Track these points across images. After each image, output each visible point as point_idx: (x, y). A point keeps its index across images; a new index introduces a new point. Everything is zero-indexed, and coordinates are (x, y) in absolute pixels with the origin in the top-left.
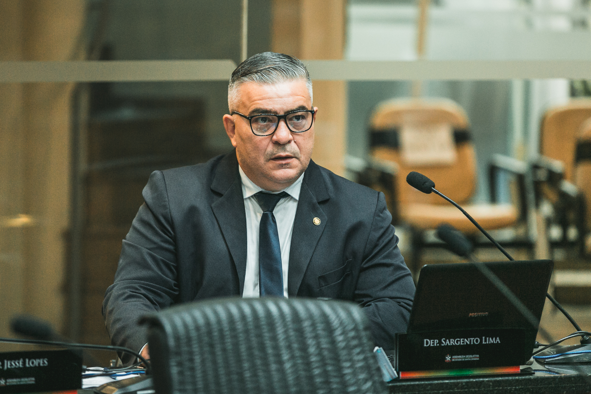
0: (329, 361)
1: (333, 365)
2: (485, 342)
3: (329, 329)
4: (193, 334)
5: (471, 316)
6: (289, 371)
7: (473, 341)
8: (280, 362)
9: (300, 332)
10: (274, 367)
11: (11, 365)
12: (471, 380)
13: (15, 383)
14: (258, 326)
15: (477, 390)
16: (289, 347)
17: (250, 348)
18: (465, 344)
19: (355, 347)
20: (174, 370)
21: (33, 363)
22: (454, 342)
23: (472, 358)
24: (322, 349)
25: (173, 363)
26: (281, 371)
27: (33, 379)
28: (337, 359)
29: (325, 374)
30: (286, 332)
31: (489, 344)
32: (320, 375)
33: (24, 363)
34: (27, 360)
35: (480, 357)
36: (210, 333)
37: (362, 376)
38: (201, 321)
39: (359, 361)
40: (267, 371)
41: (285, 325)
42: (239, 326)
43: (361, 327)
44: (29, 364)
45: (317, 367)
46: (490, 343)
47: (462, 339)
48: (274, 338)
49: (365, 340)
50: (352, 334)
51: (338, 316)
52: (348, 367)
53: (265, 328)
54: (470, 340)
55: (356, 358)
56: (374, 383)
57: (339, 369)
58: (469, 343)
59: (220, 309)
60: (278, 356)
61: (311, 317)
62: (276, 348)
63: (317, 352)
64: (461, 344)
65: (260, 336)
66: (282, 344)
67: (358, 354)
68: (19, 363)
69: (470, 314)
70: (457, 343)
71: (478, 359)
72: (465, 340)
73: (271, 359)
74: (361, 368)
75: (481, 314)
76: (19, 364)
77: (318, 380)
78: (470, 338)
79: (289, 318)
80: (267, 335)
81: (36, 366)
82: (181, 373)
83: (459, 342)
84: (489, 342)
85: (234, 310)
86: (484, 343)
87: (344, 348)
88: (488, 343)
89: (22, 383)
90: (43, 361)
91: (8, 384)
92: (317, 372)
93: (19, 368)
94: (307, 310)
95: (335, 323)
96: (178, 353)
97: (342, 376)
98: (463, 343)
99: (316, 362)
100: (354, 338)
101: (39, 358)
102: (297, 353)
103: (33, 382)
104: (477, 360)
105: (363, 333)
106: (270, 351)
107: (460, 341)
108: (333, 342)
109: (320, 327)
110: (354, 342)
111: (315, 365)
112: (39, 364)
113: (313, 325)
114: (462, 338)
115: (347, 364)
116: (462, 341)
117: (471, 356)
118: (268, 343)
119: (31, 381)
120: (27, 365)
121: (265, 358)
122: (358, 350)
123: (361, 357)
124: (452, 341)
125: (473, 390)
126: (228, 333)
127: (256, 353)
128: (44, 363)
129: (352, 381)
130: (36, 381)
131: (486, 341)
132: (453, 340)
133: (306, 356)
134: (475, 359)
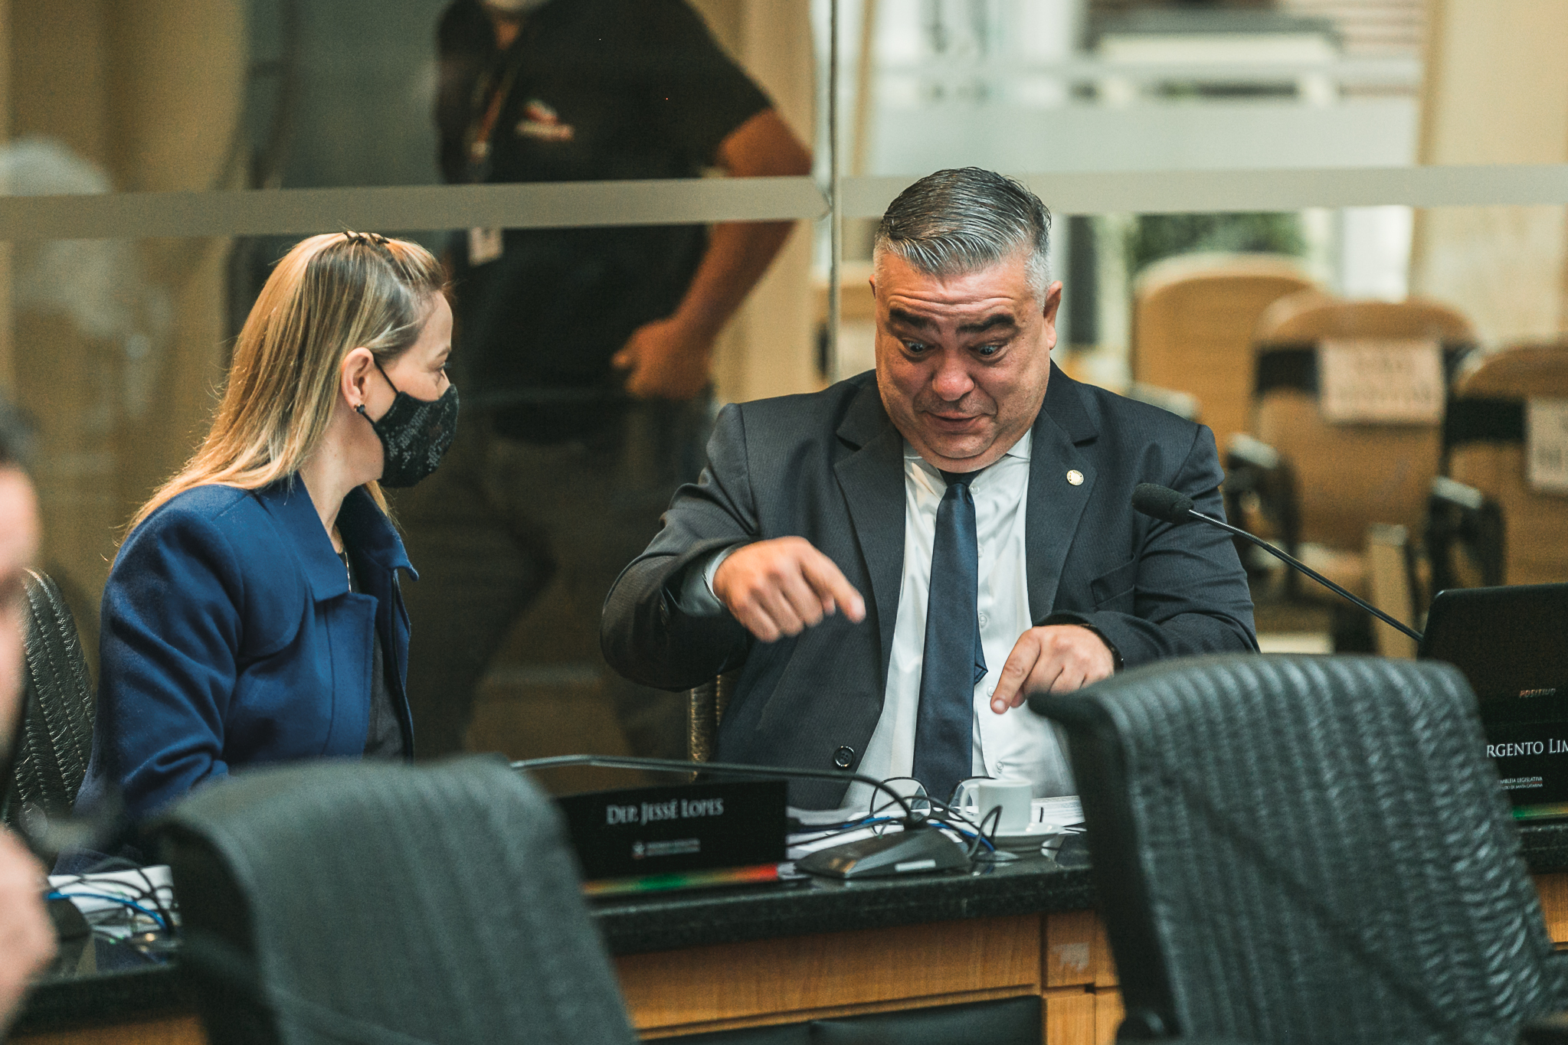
0: (1407, 782)
1: (1415, 789)
2: (1553, 750)
3: (1404, 718)
4: (1166, 730)
5: (1523, 696)
6: (1336, 804)
7: (1531, 747)
8: (1319, 786)
9: (1349, 721)
10: (1308, 795)
11: (655, 814)
12: (1534, 829)
13: (661, 853)
14: (1273, 713)
15: (1544, 848)
16: (1333, 755)
17: (1262, 758)
18: (1516, 754)
19: (1455, 752)
20: (1140, 805)
21: (695, 808)
22: (1494, 752)
23: (1530, 783)
24: (1393, 758)
25: (1136, 788)
26: (1322, 803)
27: (696, 842)
28: (1421, 779)
29: (1401, 808)
30: (1323, 724)
31: (1560, 753)
32: (1393, 811)
33: (679, 809)
34: (684, 804)
35: (1544, 782)
36: (1191, 727)
37: (1470, 812)
38: (1174, 703)
39: (1463, 781)
40: (1297, 804)
41: (1322, 710)
42: (1242, 713)
43: (1462, 711)
44: (688, 811)
45: (1388, 795)
46: (1563, 751)
47: (1509, 745)
48: (1304, 738)
49: (1471, 739)
50: (1447, 725)
51: (1417, 690)
52: (1445, 794)
53: (1287, 718)
54: (1526, 747)
55: (1458, 775)
56: (1493, 823)
57: (1428, 798)
58: (1522, 752)
59: (1202, 678)
60: (1314, 772)
61: (1366, 692)
62: (1309, 756)
63: (1384, 764)
64: (1509, 754)
65: (1278, 732)
66: (1319, 747)
67: (1462, 766)
68: (669, 809)
69: (1522, 693)
70: (1501, 753)
71: (1541, 785)
72: (1516, 745)
73: (1304, 780)
74: (1468, 794)
75: (1542, 692)
76: (669, 811)
77: (1390, 821)
78: (1525, 742)
79: (1328, 696)
80: (1291, 732)
81: (699, 817)
82: (1151, 809)
83: (1504, 751)
84: (1561, 749)
85: (1229, 682)
86: (1551, 751)
87: (1433, 755)
88: (1559, 751)
89: (676, 851)
90: (714, 805)
91: (650, 854)
92: (1386, 804)
93: (669, 820)
94: (1359, 678)
95: (1414, 705)
96: (1144, 769)
97: (1434, 812)
98: (1511, 752)
99: (1386, 783)
100: (1451, 734)
101: (707, 798)
102: (1349, 767)
103: (696, 849)
104: (1539, 788)
105: (1467, 724)
106: (1299, 762)
107: (1506, 748)
108: (1413, 743)
109: (1386, 711)
110: (1453, 743)
111: (1382, 791)
112: (707, 810)
113: (1373, 708)
114: (1510, 743)
115: (1444, 788)
116: (1509, 750)
117: (1527, 780)
118: (1296, 748)
119: (692, 846)
120: (685, 814)
121: (1291, 779)
122: (1460, 758)
123: (1467, 772)
124: (1490, 749)
125: (1537, 849)
126: (1223, 726)
127: (1275, 766)
128: (715, 809)
129: (1455, 821)
130: (701, 846)
131: (1555, 748)
132: (1493, 747)
133: (1364, 775)
134: (1535, 786)
